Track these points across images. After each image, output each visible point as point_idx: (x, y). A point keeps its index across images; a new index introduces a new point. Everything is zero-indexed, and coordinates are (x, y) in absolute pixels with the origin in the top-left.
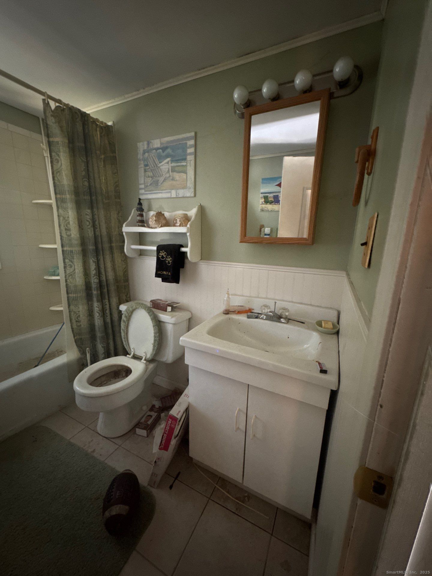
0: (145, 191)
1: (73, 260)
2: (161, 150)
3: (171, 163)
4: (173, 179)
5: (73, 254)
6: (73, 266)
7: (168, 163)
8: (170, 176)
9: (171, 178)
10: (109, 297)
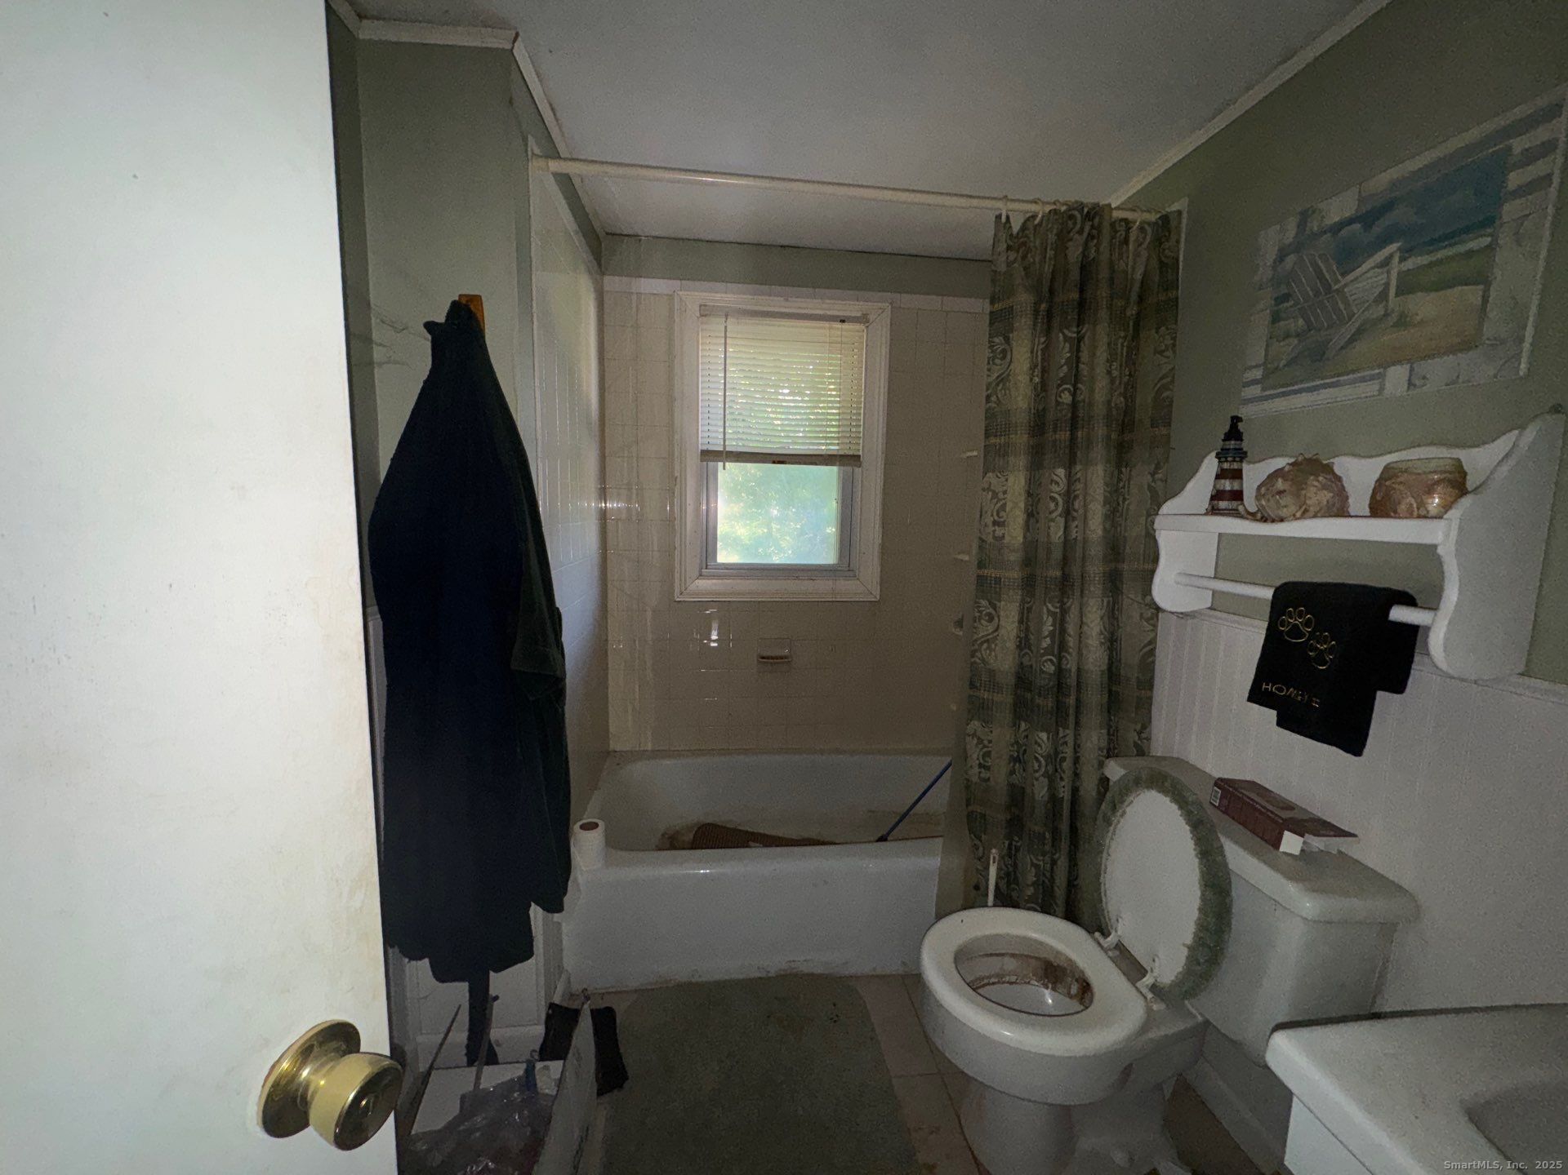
0: (1264, 389)
1: (998, 604)
2: (1357, 226)
3: (1402, 260)
4: (1403, 322)
5: (1000, 588)
6: (996, 619)
7: (1386, 263)
8: (1386, 315)
9: (1394, 318)
10: (1077, 723)
